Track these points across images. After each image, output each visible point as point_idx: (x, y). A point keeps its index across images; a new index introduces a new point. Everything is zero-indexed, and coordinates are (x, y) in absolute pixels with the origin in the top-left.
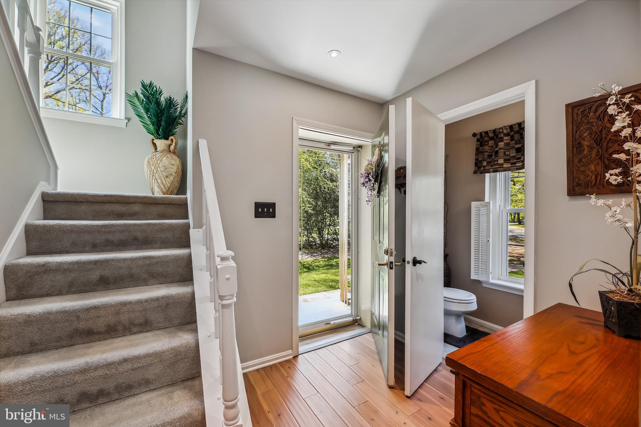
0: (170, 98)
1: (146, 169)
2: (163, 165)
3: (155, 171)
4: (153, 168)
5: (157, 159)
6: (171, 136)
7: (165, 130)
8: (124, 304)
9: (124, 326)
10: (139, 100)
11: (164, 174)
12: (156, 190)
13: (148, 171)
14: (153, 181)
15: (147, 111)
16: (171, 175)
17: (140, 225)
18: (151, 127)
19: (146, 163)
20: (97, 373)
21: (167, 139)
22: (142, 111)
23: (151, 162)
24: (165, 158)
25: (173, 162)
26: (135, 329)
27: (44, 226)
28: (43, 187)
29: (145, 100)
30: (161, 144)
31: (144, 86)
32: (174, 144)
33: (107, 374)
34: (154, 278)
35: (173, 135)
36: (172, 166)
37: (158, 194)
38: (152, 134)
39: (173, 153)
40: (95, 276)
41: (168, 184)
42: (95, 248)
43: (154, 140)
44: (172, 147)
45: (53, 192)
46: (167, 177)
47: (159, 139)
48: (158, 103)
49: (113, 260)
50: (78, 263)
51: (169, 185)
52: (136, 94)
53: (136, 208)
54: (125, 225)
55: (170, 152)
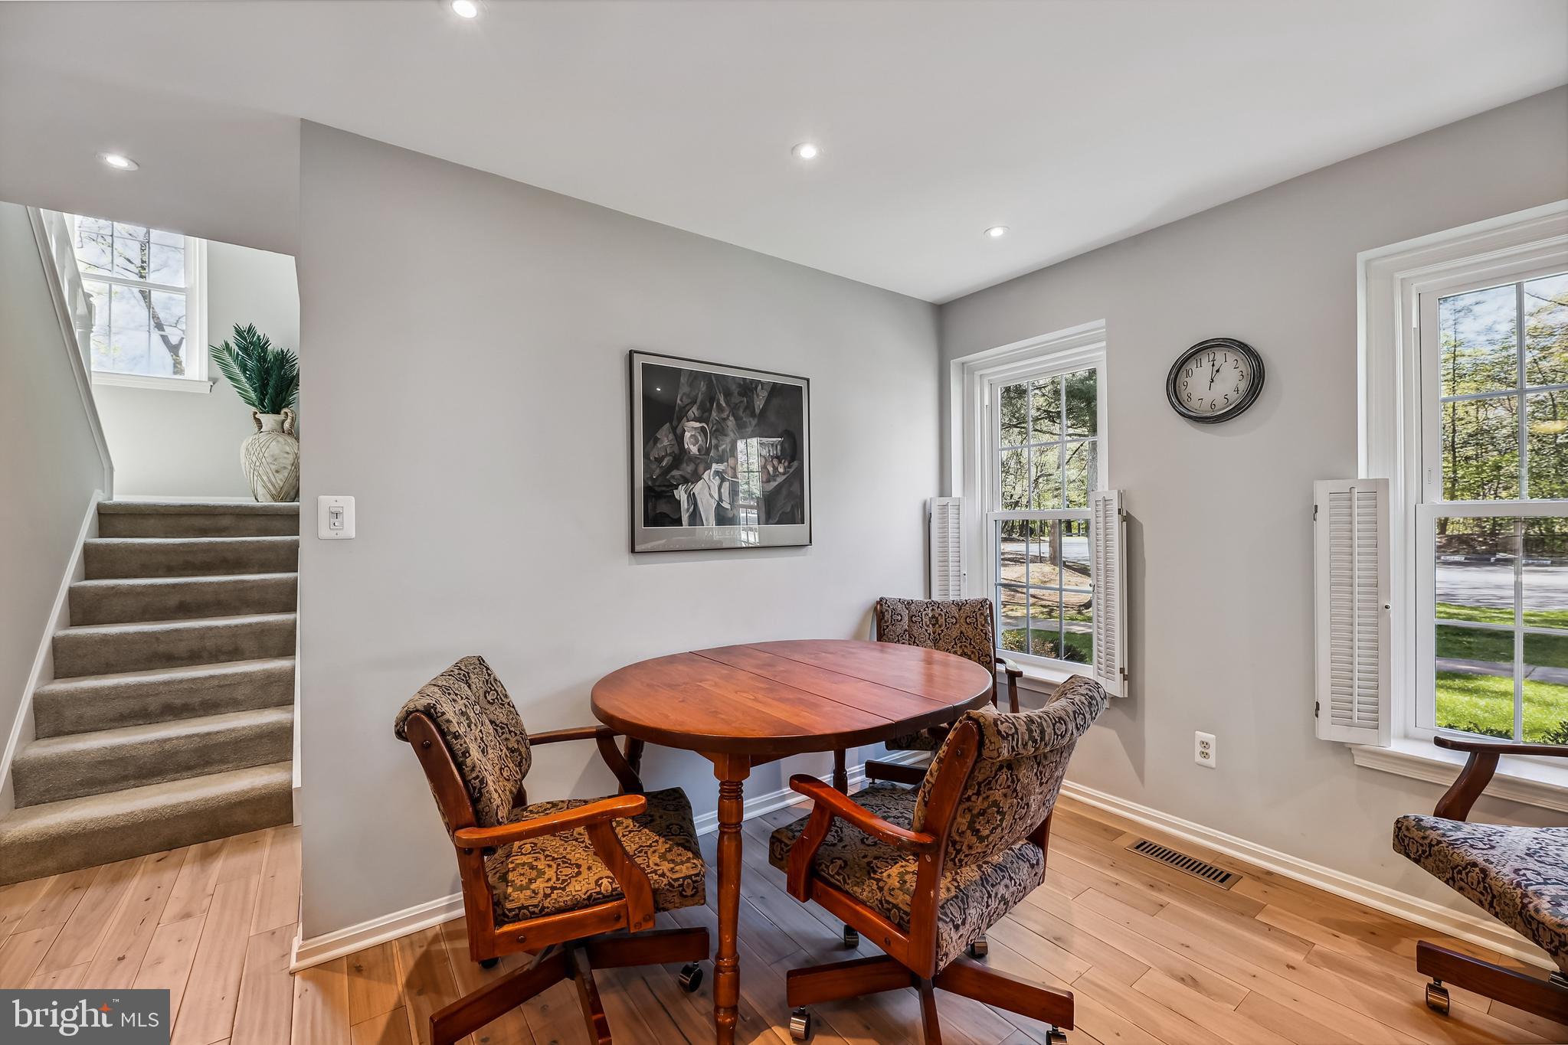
0: (282, 351)
1: (243, 460)
2: (271, 453)
3: (258, 464)
4: (254, 459)
5: (261, 446)
6: (284, 407)
7: (274, 400)
10: (230, 355)
11: (273, 467)
12: (261, 491)
13: (247, 463)
14: (255, 478)
15: (244, 368)
16: (285, 468)
17: (231, 543)
18: (253, 395)
19: (243, 451)
21: (278, 413)
22: (236, 370)
23: (251, 449)
24: (274, 443)
25: (288, 449)
27: (97, 546)
28: (99, 498)
29: (240, 353)
30: (269, 420)
31: (239, 332)
32: (289, 420)
35: (287, 406)
36: (286, 455)
37: (265, 501)
38: (254, 405)
39: (289, 434)
41: (279, 482)
42: (170, 572)
43: (256, 413)
44: (287, 425)
45: (107, 502)
46: (277, 472)
47: (265, 413)
48: (262, 359)
49: (196, 584)
51: (281, 484)
52: (227, 344)
53: (226, 521)
54: (211, 543)
55: (284, 432)
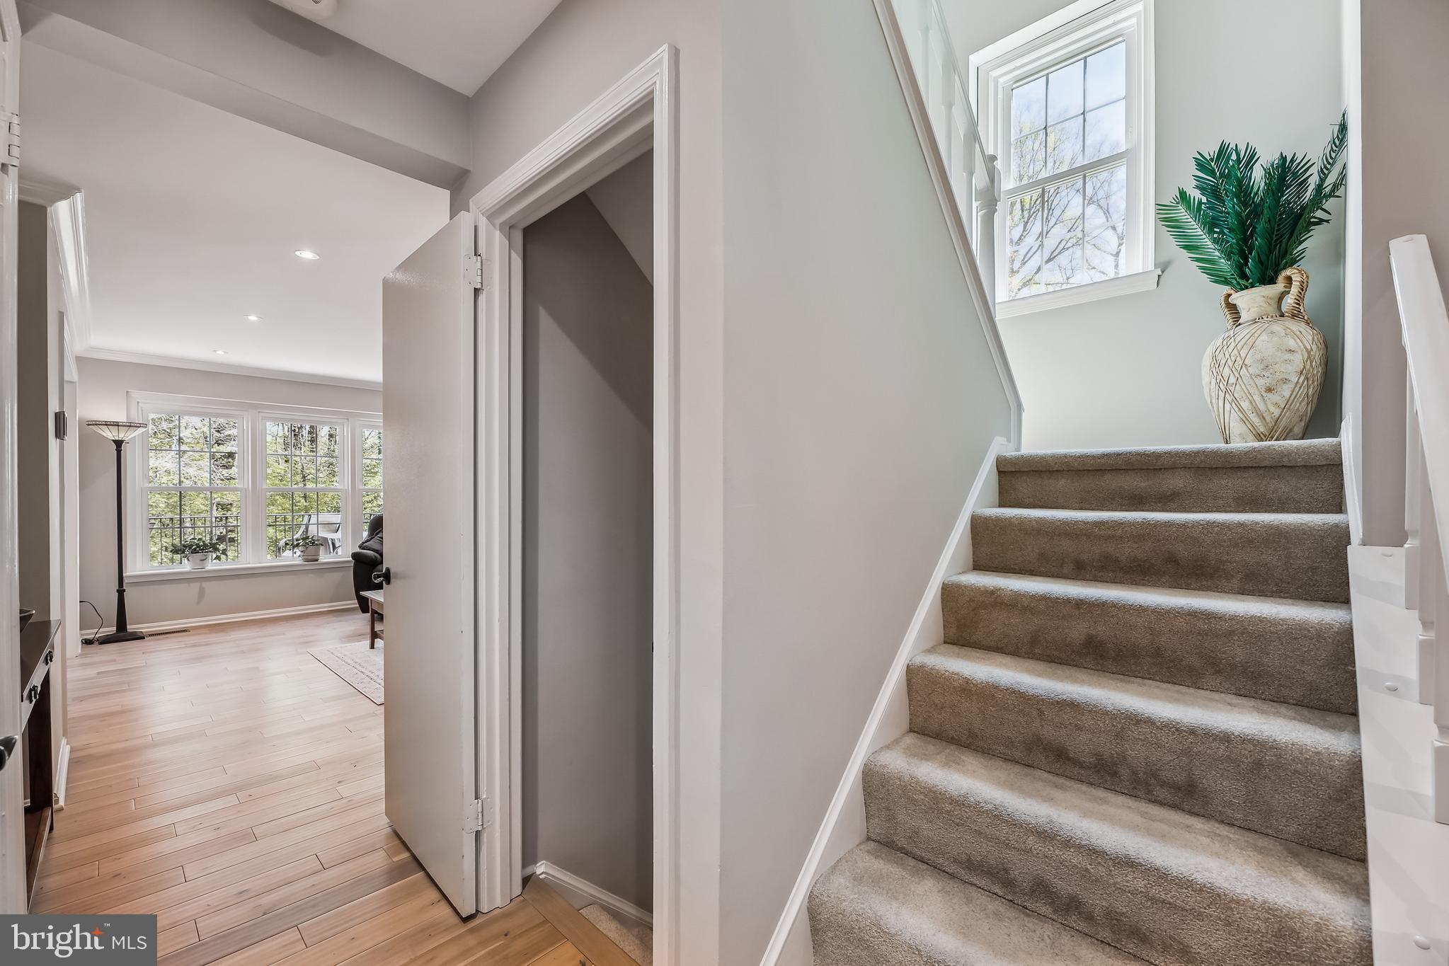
0: (1283, 159)
1: (1206, 377)
2: (1259, 356)
3: (1232, 380)
4: (1226, 371)
5: (1239, 347)
6: (1284, 268)
7: (1263, 258)
8: (1136, 720)
9: (1135, 773)
10: (1189, 208)
11: (1261, 382)
12: (1236, 428)
13: (1213, 382)
14: (1228, 406)
15: (1211, 225)
16: (1285, 381)
17: (1184, 526)
18: (1225, 265)
19: (1207, 361)
20: (1067, 855)
21: (1272, 281)
22: (1196, 229)
23: (1220, 357)
24: (1264, 337)
25: (1291, 343)
26: (1162, 793)
27: (997, 520)
28: (1001, 447)
29: (1204, 200)
30: (1252, 300)
31: (1202, 165)
32: (1295, 289)
33: (1087, 870)
34: (1219, 672)
35: (1293, 262)
36: (1287, 356)
37: (1242, 442)
38: (1226, 282)
39: (1293, 316)
40: (1077, 631)
41: (1272, 409)
42: (1080, 571)
43: (1230, 295)
44: (1289, 301)
45: (1014, 454)
46: (1269, 390)
47: (1247, 288)
48: (1243, 191)
49: (1114, 605)
50: (1046, 599)
51: (1277, 412)
52: (1183, 195)
53: (1177, 482)
54: (1146, 524)
55: (1282, 315)
